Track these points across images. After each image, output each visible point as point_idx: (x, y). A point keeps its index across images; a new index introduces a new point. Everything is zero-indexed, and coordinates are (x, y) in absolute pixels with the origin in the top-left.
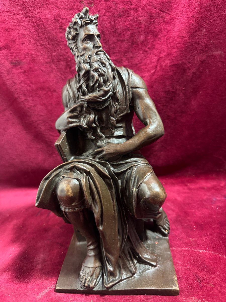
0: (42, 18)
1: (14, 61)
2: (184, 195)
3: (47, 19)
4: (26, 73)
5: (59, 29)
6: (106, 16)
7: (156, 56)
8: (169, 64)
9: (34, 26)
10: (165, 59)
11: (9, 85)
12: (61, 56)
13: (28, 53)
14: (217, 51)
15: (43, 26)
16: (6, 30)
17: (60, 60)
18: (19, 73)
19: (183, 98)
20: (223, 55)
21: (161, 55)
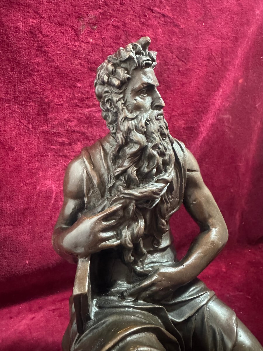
3: (17, 28)
5: (37, 50)
6: (112, 48)
8: (183, 126)
10: (179, 119)
12: (32, 93)
14: (226, 114)
17: (30, 99)
21: (174, 113)
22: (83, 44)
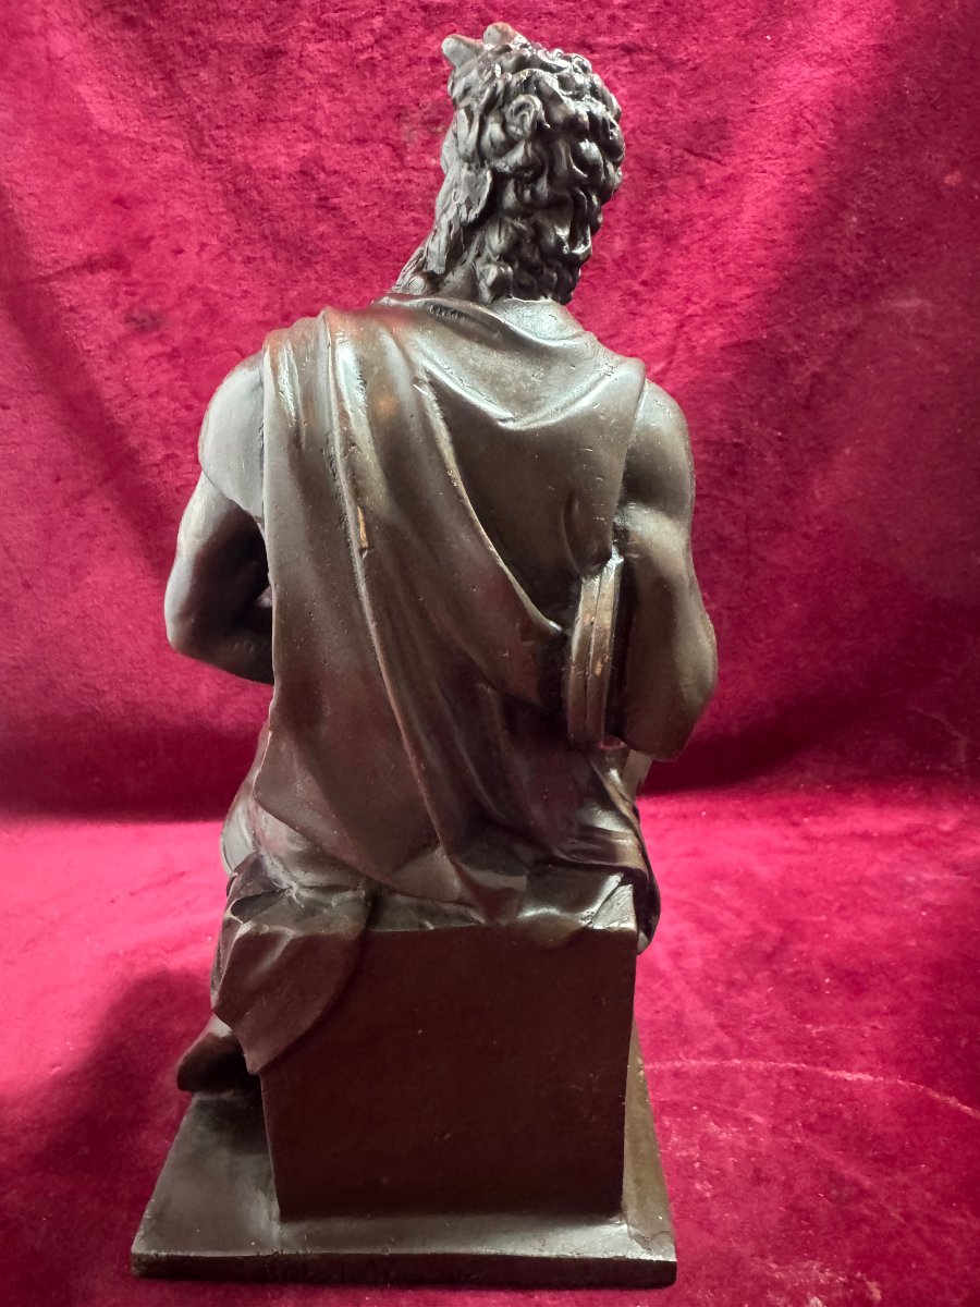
0: (254, 167)
1: (136, 314)
2: (784, 860)
3: (274, 170)
4: (179, 357)
5: (317, 207)
7: (670, 311)
8: (719, 343)
9: (225, 194)
10: (705, 324)
11: (111, 400)
13: (192, 288)
14: (908, 297)
15: (260, 193)
16: (120, 201)
18: (152, 357)
19: (779, 469)
20: (930, 314)
21: (692, 309)
22: (415, 173)
